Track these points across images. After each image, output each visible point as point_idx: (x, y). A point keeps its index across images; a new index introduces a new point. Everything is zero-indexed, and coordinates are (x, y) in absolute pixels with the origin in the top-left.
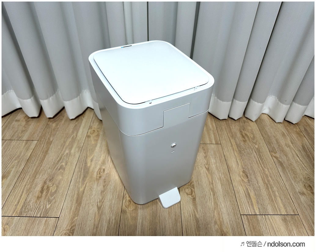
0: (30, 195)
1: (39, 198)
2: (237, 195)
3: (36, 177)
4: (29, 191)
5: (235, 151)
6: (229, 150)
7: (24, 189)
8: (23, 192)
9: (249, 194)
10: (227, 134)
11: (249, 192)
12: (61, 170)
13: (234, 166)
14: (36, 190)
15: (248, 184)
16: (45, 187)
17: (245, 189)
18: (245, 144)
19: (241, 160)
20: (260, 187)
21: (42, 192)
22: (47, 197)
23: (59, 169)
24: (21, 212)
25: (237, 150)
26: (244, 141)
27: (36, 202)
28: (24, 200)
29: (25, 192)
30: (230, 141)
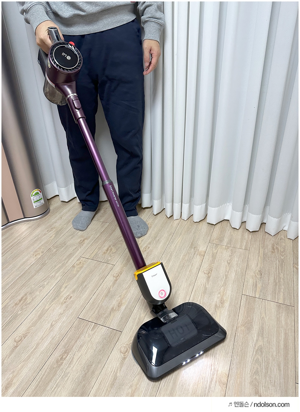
0: (100, 251)
1: (104, 253)
2: (245, 283)
3: (105, 242)
4: (99, 249)
5: (260, 257)
6: (255, 255)
7: (97, 247)
8: (96, 248)
9: (256, 285)
10: (260, 244)
11: (258, 284)
12: (121, 242)
13: (253, 266)
14: (104, 249)
15: (260, 279)
16: (110, 249)
17: (254, 281)
18: (272, 254)
19: (262, 264)
20: (269, 283)
21: (107, 250)
22: (110, 254)
23: (120, 241)
24: (93, 258)
25: (262, 257)
26: (272, 252)
27: (103, 255)
28: (96, 252)
29: (97, 249)
30: (259, 249)
